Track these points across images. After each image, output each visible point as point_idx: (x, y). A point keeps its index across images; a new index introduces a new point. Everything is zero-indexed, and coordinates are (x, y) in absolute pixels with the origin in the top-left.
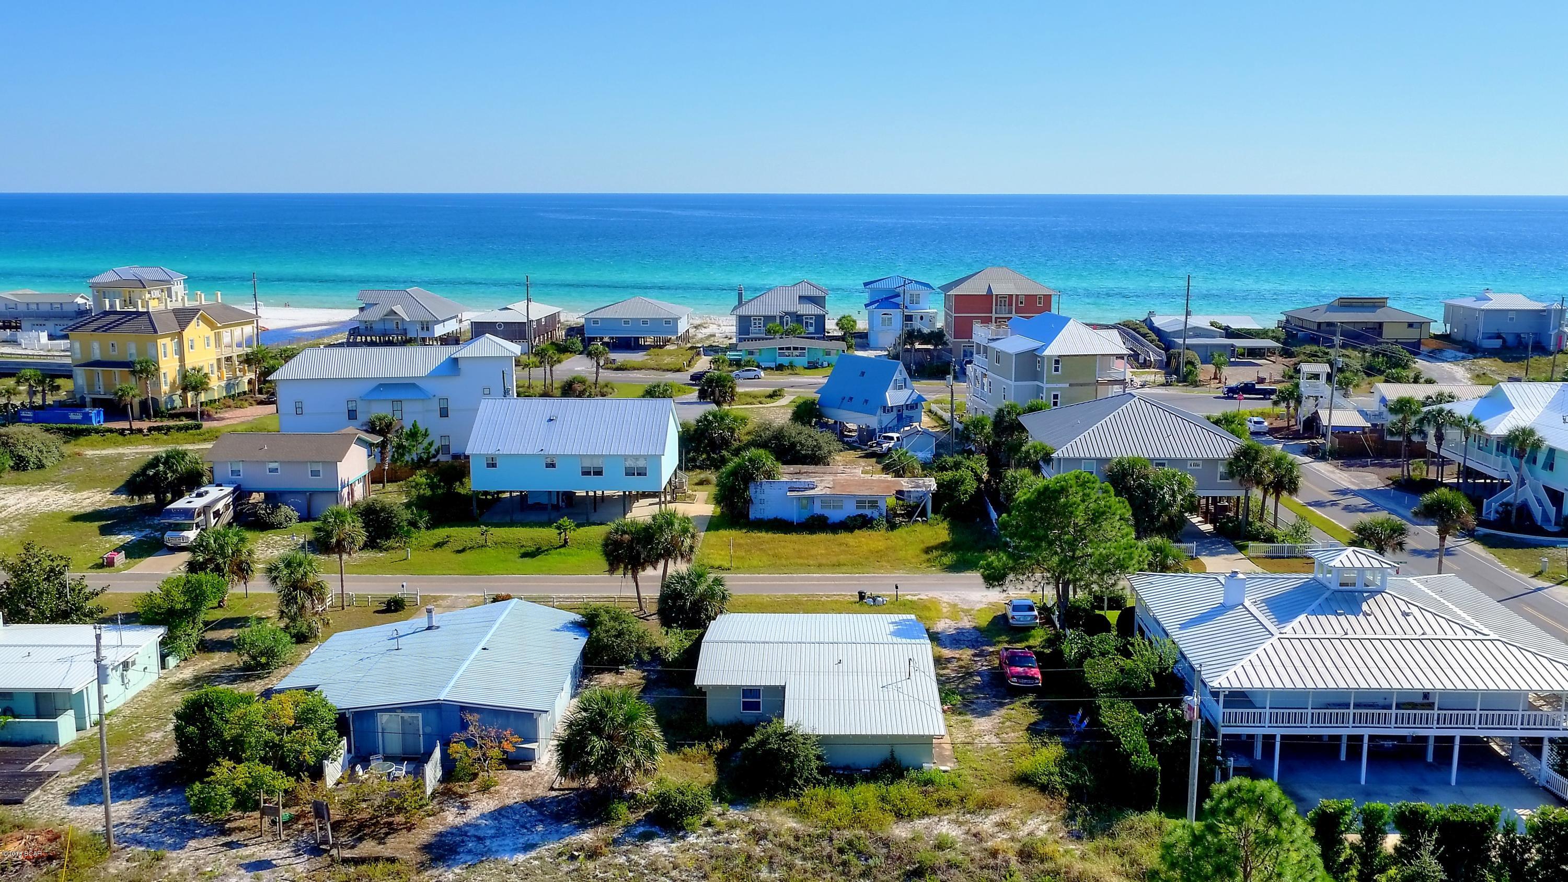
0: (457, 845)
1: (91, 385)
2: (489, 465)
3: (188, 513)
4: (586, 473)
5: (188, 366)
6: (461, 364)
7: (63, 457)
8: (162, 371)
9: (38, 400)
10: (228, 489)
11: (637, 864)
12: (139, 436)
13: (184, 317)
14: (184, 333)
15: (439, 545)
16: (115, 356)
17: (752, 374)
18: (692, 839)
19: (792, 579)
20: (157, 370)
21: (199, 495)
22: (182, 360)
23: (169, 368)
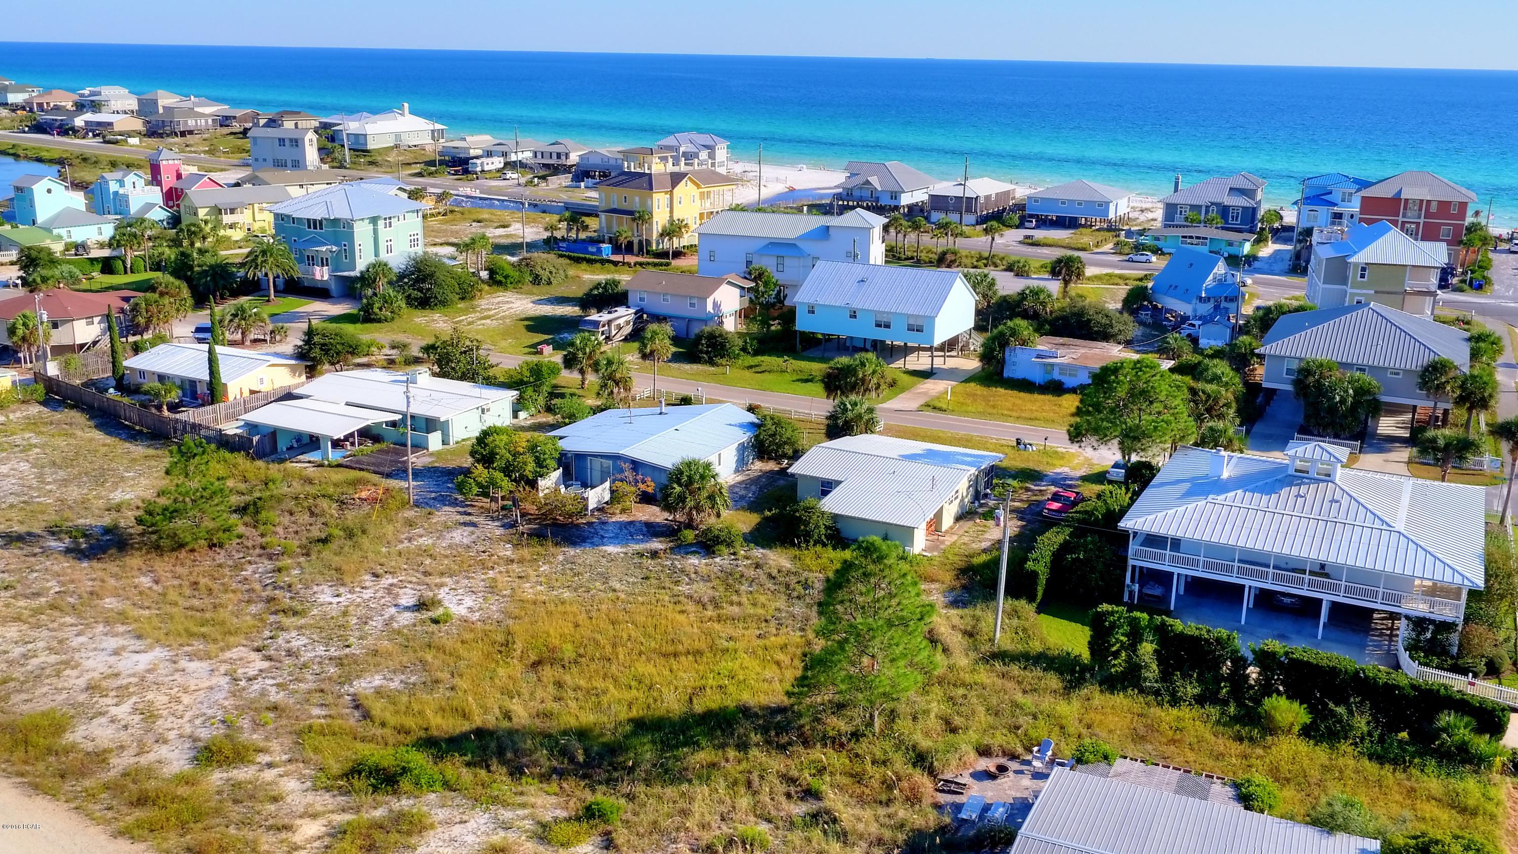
0: (588, 538)
1: (609, 227)
2: (809, 312)
3: (596, 324)
4: (878, 325)
5: (675, 218)
6: (831, 231)
7: (566, 276)
8: (655, 220)
9: (573, 235)
10: (632, 311)
11: (675, 567)
12: (626, 268)
13: (676, 179)
14: (676, 191)
15: (751, 367)
16: (625, 206)
17: (1144, 258)
18: (718, 560)
19: (984, 424)
20: (651, 217)
21: (610, 313)
22: (671, 212)
23: (660, 218)
